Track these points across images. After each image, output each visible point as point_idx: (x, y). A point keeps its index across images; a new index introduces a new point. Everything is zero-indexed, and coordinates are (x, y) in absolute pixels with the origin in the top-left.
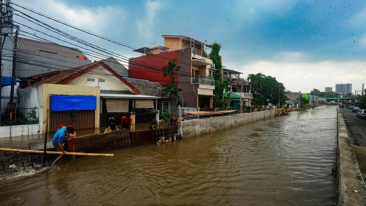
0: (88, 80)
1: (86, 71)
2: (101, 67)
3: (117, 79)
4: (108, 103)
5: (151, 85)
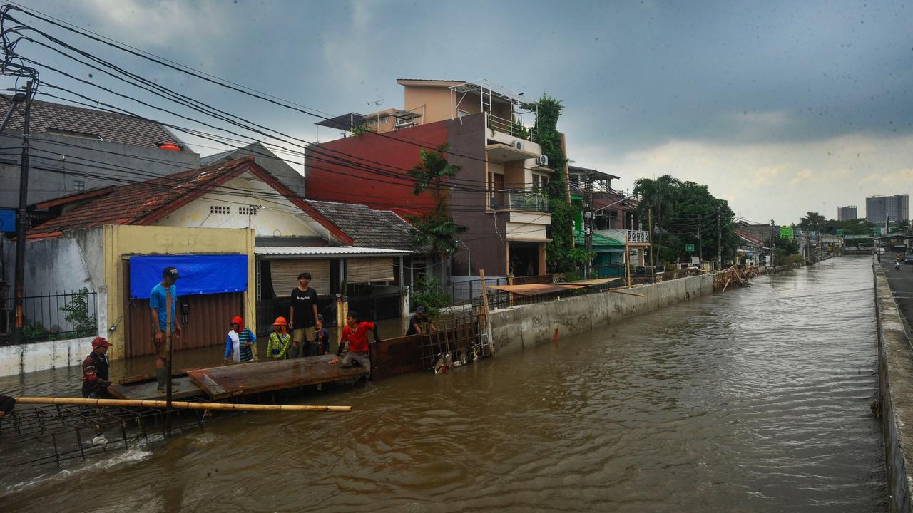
0: (212, 212)
1: (210, 185)
2: (247, 175)
3: (292, 205)
4: (276, 271)
5: (376, 219)
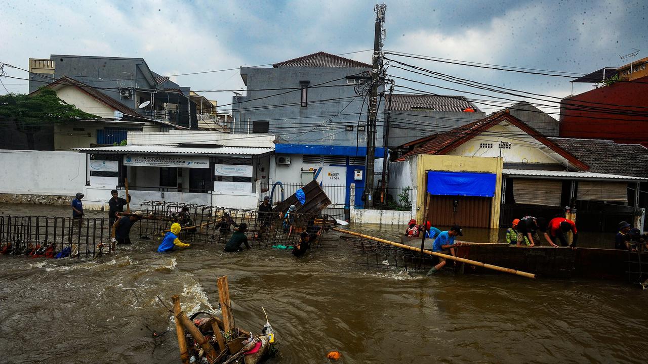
0: (481, 147)
1: (479, 131)
2: (504, 123)
3: (537, 141)
4: (516, 186)
5: (620, 151)
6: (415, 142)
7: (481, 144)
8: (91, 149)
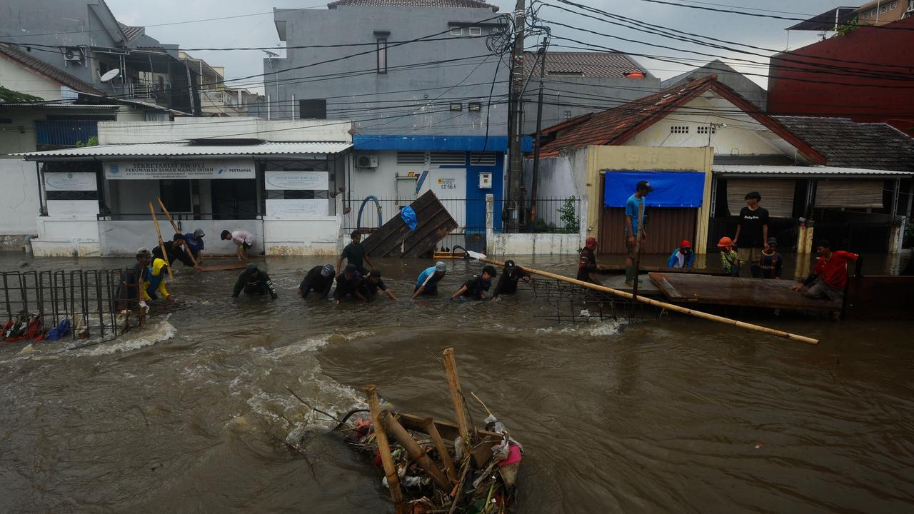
0: (672, 132)
2: (708, 94)
3: (755, 121)
4: (732, 191)
6: (558, 128)
7: (672, 128)
8: (40, 153)
